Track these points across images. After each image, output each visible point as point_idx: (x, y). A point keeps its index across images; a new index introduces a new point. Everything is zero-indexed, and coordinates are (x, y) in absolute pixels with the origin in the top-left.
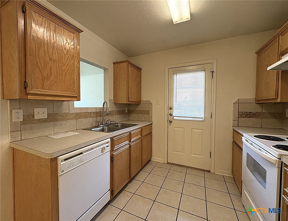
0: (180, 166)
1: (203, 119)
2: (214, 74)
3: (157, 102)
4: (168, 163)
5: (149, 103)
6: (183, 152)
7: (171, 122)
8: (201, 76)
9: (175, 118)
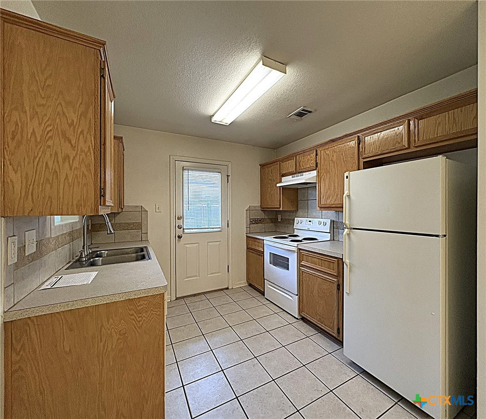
0: (194, 295)
1: (219, 229)
2: (230, 178)
3: (157, 209)
4: (177, 299)
5: (143, 211)
6: (198, 275)
7: (180, 237)
8: (216, 177)
9: (186, 231)
